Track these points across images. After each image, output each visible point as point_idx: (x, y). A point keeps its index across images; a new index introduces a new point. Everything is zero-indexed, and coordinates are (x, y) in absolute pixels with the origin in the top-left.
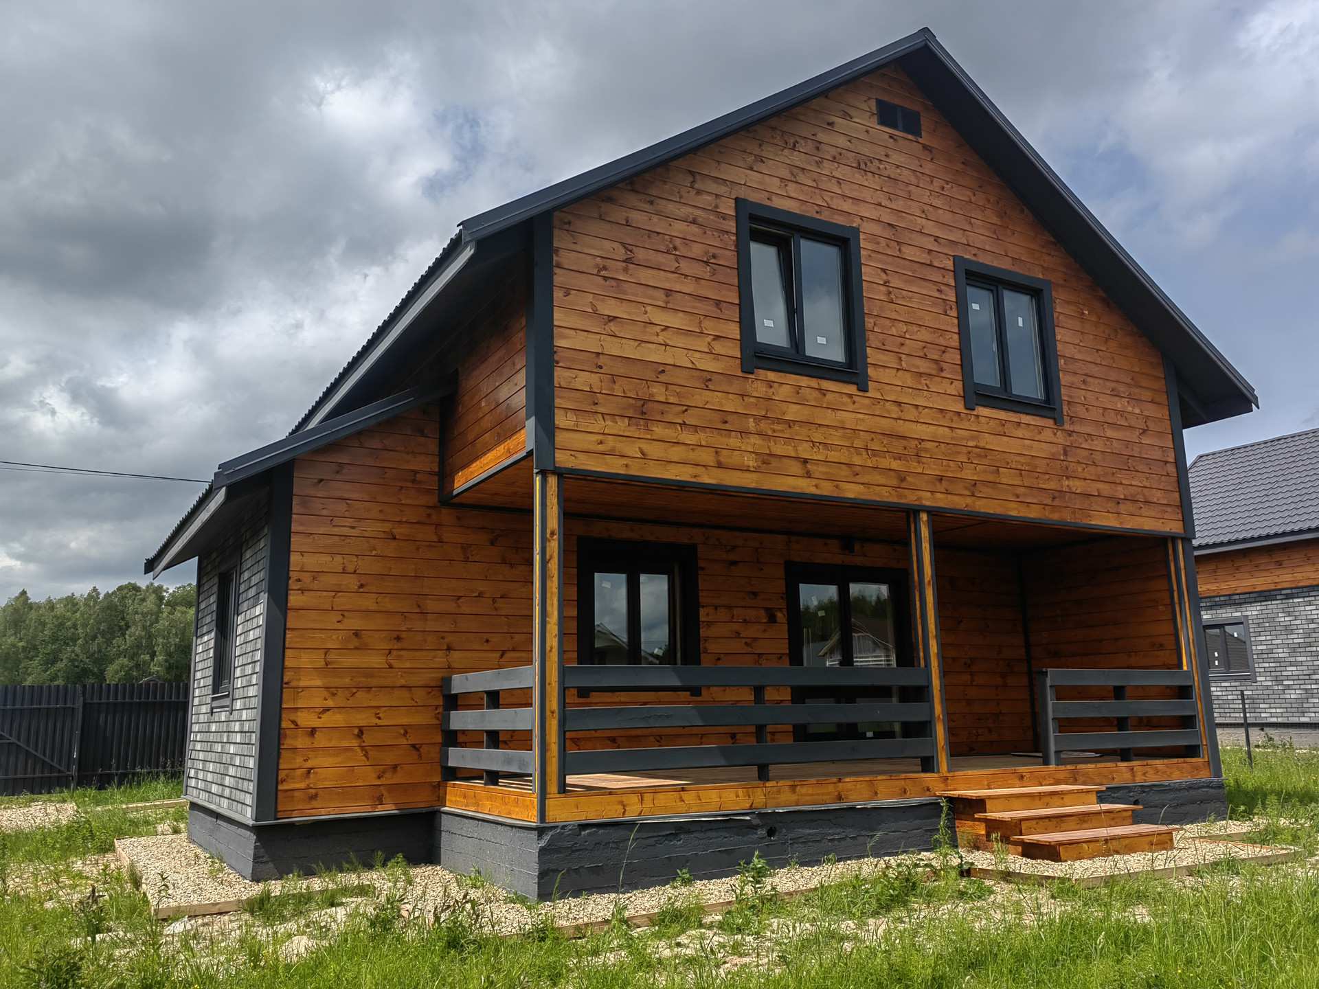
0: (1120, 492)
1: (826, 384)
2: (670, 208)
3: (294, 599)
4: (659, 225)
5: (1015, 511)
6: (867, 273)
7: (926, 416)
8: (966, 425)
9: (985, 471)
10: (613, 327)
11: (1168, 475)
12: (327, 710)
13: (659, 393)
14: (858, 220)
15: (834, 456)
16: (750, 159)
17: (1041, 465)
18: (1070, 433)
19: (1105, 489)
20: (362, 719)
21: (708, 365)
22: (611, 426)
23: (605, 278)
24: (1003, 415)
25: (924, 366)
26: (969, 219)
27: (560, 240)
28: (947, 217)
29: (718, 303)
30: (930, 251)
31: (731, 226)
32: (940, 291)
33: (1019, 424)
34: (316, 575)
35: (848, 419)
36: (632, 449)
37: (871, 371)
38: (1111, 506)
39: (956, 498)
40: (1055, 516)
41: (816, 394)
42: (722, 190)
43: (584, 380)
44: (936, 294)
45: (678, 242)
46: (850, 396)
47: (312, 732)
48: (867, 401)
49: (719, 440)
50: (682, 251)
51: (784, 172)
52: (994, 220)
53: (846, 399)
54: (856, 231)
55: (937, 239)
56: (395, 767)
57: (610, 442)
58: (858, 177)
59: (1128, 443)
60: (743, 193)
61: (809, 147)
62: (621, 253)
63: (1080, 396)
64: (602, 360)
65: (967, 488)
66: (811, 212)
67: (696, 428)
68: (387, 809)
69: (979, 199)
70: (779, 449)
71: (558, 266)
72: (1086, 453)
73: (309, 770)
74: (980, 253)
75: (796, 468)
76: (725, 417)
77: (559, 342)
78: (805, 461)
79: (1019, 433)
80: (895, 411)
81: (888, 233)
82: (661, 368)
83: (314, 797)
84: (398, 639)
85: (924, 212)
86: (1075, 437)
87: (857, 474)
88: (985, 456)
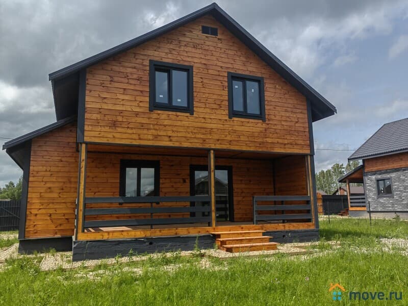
0: (286, 142)
1: (179, 114)
2: (127, 64)
3: (31, 179)
4: (122, 70)
5: (244, 148)
6: (195, 79)
7: (214, 121)
8: (229, 123)
9: (235, 137)
10: (105, 101)
11: (305, 136)
12: (40, 209)
14: (193, 63)
15: (180, 135)
16: (155, 48)
17: (256, 134)
19: (280, 141)
20: (51, 211)
21: (138, 110)
22: (103, 129)
23: (103, 86)
24: (243, 120)
25: (215, 106)
26: (234, 60)
27: (88, 76)
28: (226, 60)
29: (142, 92)
30: (219, 71)
31: (148, 68)
32: (222, 83)
33: (248, 122)
34: (38, 172)
35: (186, 123)
36: (110, 135)
37: (195, 109)
38: (282, 146)
39: (224, 146)
40: (260, 150)
42: (145, 58)
43: (95, 116)
44: (220, 84)
45: (129, 74)
47: (36, 215)
48: (193, 118)
49: (140, 132)
50: (130, 77)
51: (167, 51)
52: (244, 60)
53: (185, 118)
54: (192, 67)
55: (221, 67)
56: (61, 225)
57: (102, 134)
58: (194, 50)
59: (290, 126)
60: (152, 58)
61: (176, 42)
62: (109, 79)
63: (272, 112)
64: (101, 110)
65: (228, 142)
66: (176, 62)
67: (132, 128)
68: (58, 236)
69: (239, 53)
70: (161, 133)
71: (88, 84)
73: (35, 226)
74: (237, 70)
75: (167, 139)
76: (142, 124)
77: (86, 106)
78: (170, 137)
79: (248, 125)
81: (204, 66)
82: (121, 112)
83: (36, 233)
84: (62, 189)
85: (217, 59)
86: (270, 125)
87: (188, 140)
88: (235, 132)
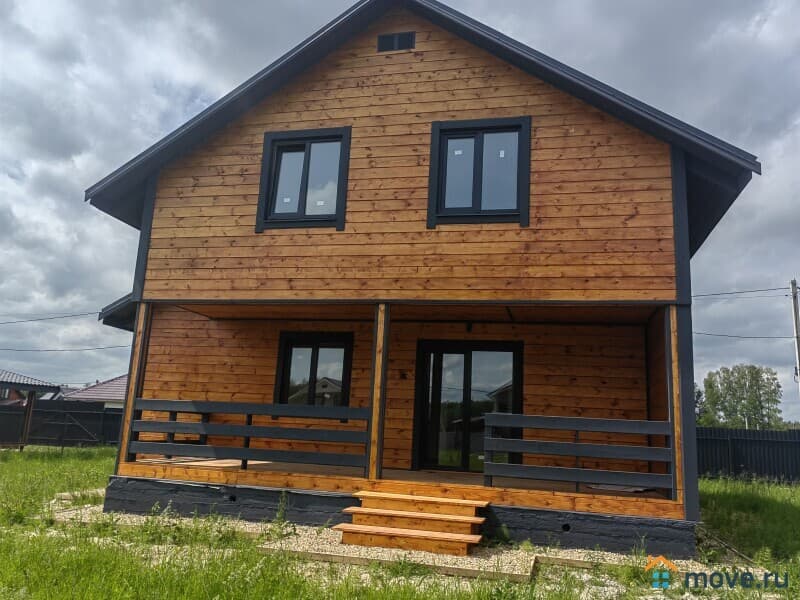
0: (591, 272)
1: (312, 231)
2: (224, 150)
4: (216, 161)
5: (463, 296)
6: (353, 153)
7: (390, 239)
8: (426, 239)
9: (439, 271)
13: (202, 253)
14: (352, 120)
15: (311, 274)
16: (279, 107)
17: (500, 260)
18: (536, 231)
19: (569, 271)
21: (235, 232)
22: (174, 275)
23: (181, 198)
24: (463, 228)
25: (393, 205)
26: (452, 92)
27: (160, 184)
28: (431, 97)
29: (245, 197)
30: (410, 125)
31: (260, 150)
32: (415, 150)
33: (479, 232)
35: (325, 250)
37: (348, 216)
38: (577, 284)
39: (408, 293)
40: (508, 297)
41: (304, 237)
42: (259, 130)
43: (163, 253)
44: (412, 153)
45: (225, 168)
46: (330, 235)
48: (342, 237)
49: (235, 274)
50: (228, 172)
51: (301, 107)
52: (479, 84)
53: (326, 237)
54: (349, 128)
55: (418, 115)
57: (172, 284)
58: (357, 93)
60: (269, 129)
61: (321, 85)
62: (191, 182)
65: (419, 284)
66: (316, 126)
67: (221, 269)
69: (467, 73)
70: (274, 274)
71: (159, 198)
72: (553, 244)
74: (458, 113)
75: (284, 285)
76: (240, 260)
78: (290, 280)
79: (480, 239)
80: (364, 239)
81: (375, 122)
82: (206, 240)
84: (185, 386)
85: (409, 99)
86: (541, 233)
87: (328, 284)
88: (441, 260)
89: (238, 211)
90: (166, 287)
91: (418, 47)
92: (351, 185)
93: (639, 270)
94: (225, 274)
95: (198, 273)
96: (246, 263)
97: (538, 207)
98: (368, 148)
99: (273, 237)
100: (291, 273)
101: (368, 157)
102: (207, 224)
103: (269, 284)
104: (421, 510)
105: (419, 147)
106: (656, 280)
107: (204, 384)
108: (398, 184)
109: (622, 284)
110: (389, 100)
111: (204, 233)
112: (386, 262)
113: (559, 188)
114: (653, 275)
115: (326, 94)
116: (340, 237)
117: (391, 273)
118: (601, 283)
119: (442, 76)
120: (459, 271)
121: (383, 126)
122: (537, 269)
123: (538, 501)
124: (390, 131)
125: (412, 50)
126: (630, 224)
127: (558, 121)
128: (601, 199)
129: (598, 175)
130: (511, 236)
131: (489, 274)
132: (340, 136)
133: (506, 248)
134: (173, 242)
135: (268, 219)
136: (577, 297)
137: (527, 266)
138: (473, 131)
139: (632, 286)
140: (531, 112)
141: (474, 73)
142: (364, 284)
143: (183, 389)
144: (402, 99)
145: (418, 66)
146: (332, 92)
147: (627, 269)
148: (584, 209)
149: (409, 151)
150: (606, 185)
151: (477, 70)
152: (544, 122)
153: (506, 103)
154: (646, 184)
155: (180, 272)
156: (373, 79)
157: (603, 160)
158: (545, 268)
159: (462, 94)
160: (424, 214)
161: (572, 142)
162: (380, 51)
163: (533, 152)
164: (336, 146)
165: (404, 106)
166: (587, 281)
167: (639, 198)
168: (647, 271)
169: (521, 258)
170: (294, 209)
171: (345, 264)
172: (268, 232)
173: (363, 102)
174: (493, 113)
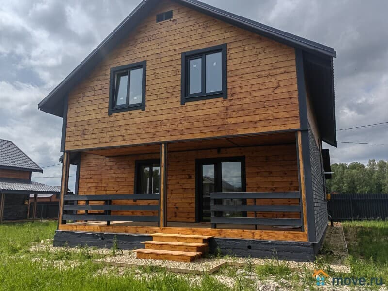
13: (87, 127)
18: (230, 101)
41: (129, 115)
46: (139, 113)
72: (239, 106)
80: (154, 113)
89: (101, 106)
90: (74, 144)
91: (174, 18)
92: (147, 88)
93: (281, 115)
94: (97, 136)
95: (86, 137)
96: (105, 130)
97: (231, 88)
98: (154, 70)
99: (115, 116)
100: (123, 133)
101: (154, 74)
102: (89, 114)
103: (115, 138)
104: (179, 241)
105: (176, 66)
106: (290, 119)
107: (105, 187)
108: (167, 85)
109: (273, 123)
110: (162, 45)
111: (87, 118)
112: (164, 123)
113: (241, 77)
114: (288, 116)
115: (135, 46)
116: (143, 113)
117: (167, 128)
118: (263, 123)
119: (186, 30)
120: (196, 124)
121: (160, 58)
122: (232, 119)
123: (236, 235)
124: (163, 60)
125: (172, 19)
126: (276, 91)
127: (239, 44)
128: (261, 80)
129: (259, 69)
130: (219, 104)
131: (209, 124)
132: (142, 65)
133: (217, 110)
134: (76, 123)
135: (113, 108)
136: (251, 131)
137: (227, 118)
138: (201, 54)
139: (278, 123)
140: (226, 41)
141: (200, 26)
142: (155, 134)
143: (97, 190)
144: (168, 44)
145: (174, 27)
146: (138, 45)
147: (274, 115)
148: (253, 86)
149: (171, 69)
150: (263, 73)
151: (201, 24)
152: (233, 46)
153: (215, 38)
154: (283, 70)
155: (79, 137)
156: (155, 36)
157: (262, 61)
158: (235, 119)
159: (195, 37)
160: (179, 98)
161: (247, 53)
162: (157, 22)
163: (228, 61)
164: (140, 71)
165: (169, 47)
166: (256, 123)
167: (279, 78)
168: (286, 115)
169: (224, 115)
170: (124, 103)
171: (146, 126)
172: (113, 115)
173: (151, 48)
174: (209, 45)
